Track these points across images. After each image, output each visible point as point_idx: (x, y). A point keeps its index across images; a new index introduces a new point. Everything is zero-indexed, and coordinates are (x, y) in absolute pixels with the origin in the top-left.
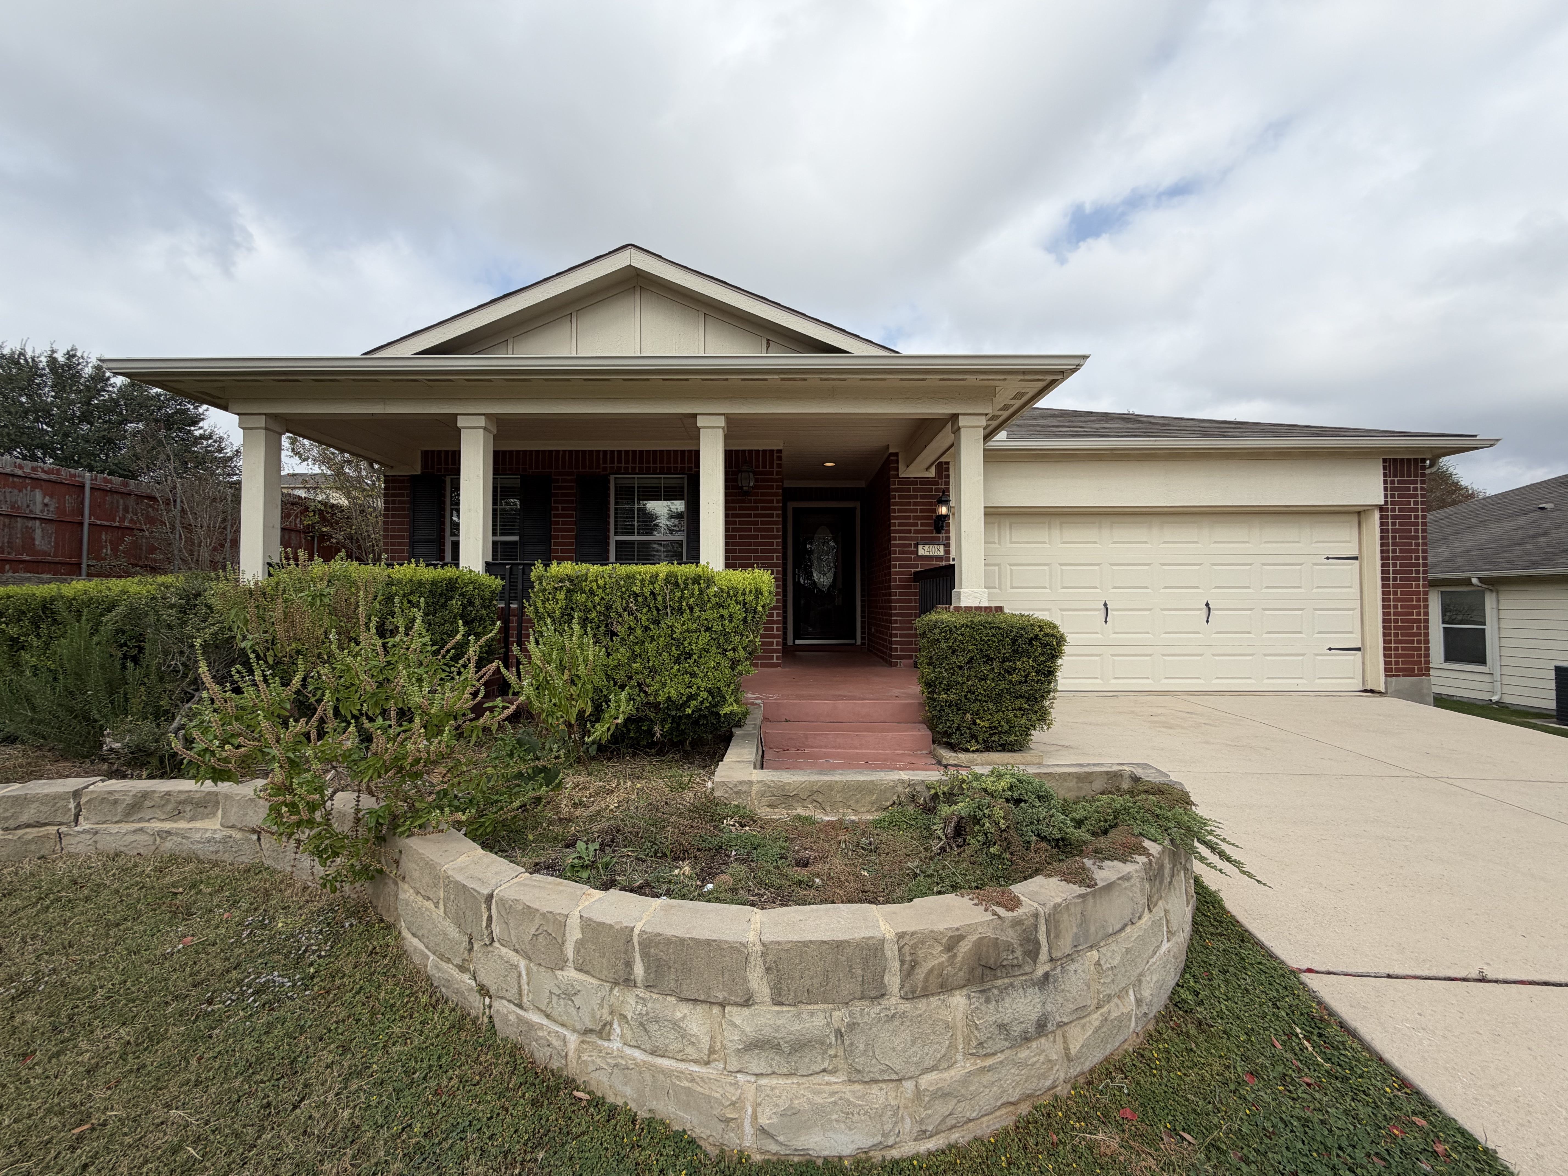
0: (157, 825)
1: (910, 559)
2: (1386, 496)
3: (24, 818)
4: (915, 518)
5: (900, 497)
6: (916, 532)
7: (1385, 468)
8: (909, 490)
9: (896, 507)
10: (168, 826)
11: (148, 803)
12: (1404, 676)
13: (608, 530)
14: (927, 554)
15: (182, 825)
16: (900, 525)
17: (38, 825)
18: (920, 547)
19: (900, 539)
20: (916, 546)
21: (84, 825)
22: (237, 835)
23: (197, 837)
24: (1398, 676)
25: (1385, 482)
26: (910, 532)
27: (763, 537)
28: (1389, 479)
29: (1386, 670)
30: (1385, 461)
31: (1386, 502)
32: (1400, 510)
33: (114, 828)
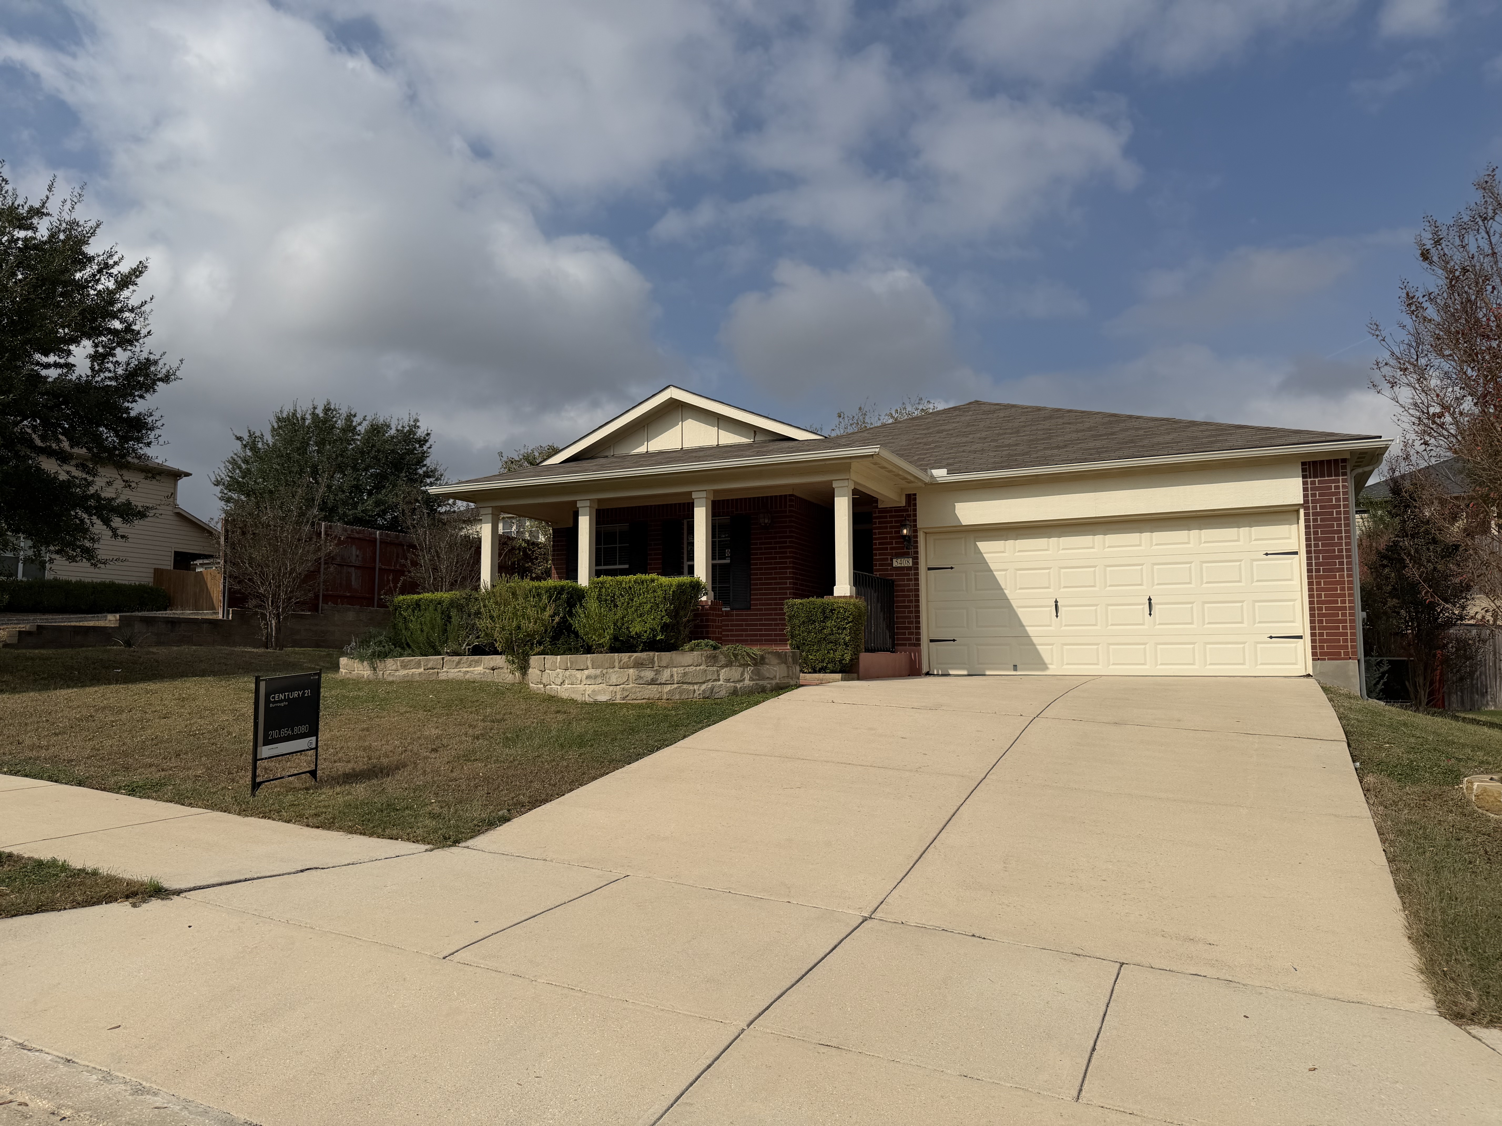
0: (464, 669)
1: (887, 570)
2: (1305, 496)
3: (429, 666)
4: (891, 538)
5: (880, 523)
6: (892, 549)
7: (1303, 470)
8: (886, 517)
9: (877, 531)
10: (468, 669)
11: (462, 662)
12: (1329, 659)
13: (683, 558)
14: (900, 565)
15: (472, 669)
16: (880, 544)
17: (433, 669)
18: (894, 560)
19: (880, 554)
20: (892, 560)
21: (445, 670)
22: (487, 671)
23: (476, 672)
24: (1325, 659)
25: (1304, 483)
26: (886, 549)
27: (780, 558)
28: (1309, 480)
29: (1314, 654)
30: (1303, 464)
31: (1306, 501)
32: (1321, 507)
33: (453, 671)
